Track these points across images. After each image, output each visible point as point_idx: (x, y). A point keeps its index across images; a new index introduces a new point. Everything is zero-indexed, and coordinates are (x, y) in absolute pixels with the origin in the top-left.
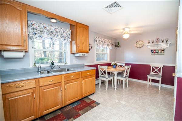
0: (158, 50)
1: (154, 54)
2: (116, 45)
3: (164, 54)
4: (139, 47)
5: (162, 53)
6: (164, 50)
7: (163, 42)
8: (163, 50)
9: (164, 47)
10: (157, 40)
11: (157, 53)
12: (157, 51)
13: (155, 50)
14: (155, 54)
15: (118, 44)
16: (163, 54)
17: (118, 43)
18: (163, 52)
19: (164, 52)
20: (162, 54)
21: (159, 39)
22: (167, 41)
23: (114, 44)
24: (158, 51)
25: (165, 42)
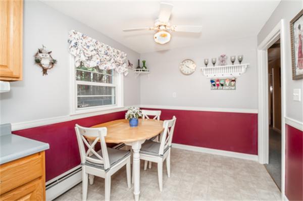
0: (225, 80)
1: (216, 87)
2: (139, 67)
3: (235, 89)
4: (186, 73)
5: (232, 86)
6: (234, 81)
7: (233, 62)
8: (233, 79)
9: (235, 74)
10: (221, 59)
11: (222, 85)
12: (222, 82)
13: (218, 81)
14: (217, 89)
15: (144, 66)
16: (233, 88)
17: (144, 62)
18: (233, 83)
19: (235, 85)
20: (231, 89)
21: (225, 55)
22: (240, 62)
23: (135, 65)
24: (225, 82)
25: (237, 64)
